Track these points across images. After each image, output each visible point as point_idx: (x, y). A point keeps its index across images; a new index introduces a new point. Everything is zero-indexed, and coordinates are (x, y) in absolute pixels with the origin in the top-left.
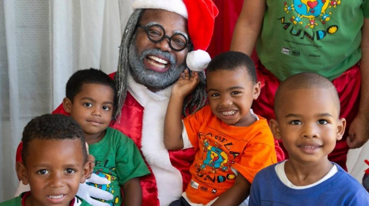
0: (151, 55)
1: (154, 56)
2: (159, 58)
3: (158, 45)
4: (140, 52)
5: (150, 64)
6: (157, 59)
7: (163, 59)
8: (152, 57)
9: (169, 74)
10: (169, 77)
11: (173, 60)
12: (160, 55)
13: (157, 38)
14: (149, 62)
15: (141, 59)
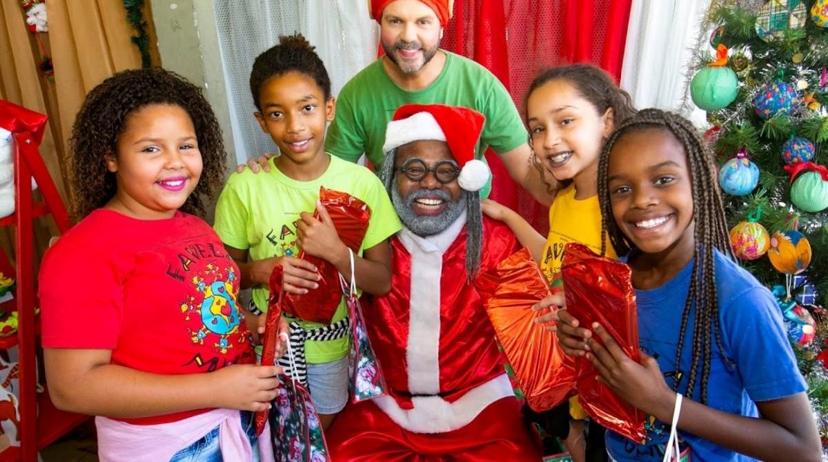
0: (420, 198)
1: (423, 198)
2: (429, 199)
3: (423, 184)
4: (405, 197)
5: (420, 208)
6: (427, 201)
7: (434, 199)
8: (421, 201)
9: (447, 214)
10: (448, 217)
11: (445, 196)
12: (429, 196)
13: (418, 175)
14: (419, 205)
15: (408, 205)
